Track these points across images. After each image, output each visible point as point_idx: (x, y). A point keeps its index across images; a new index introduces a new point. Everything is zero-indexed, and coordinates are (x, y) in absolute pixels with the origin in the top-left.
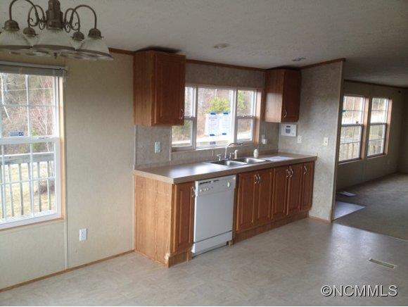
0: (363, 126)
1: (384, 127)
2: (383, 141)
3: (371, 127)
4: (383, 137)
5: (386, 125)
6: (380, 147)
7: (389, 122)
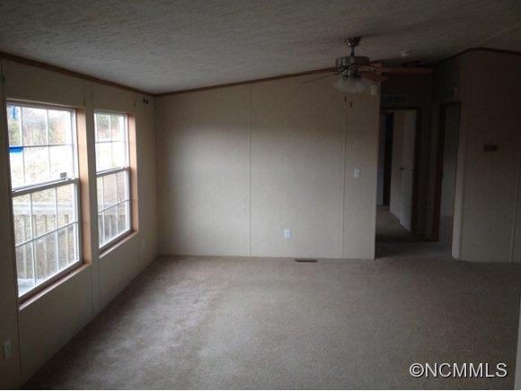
0: (79, 183)
1: (125, 175)
2: (127, 205)
3: (99, 181)
4: (127, 197)
5: (130, 170)
6: (122, 217)
7: (134, 165)
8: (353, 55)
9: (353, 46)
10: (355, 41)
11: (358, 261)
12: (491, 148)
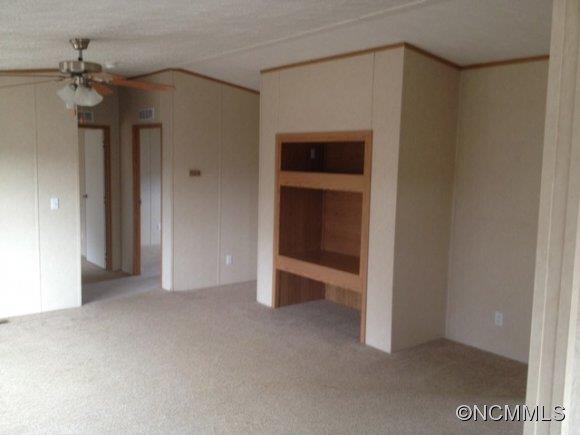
8: (80, 59)
9: (80, 49)
10: (84, 44)
11: (65, 312)
12: (195, 173)
